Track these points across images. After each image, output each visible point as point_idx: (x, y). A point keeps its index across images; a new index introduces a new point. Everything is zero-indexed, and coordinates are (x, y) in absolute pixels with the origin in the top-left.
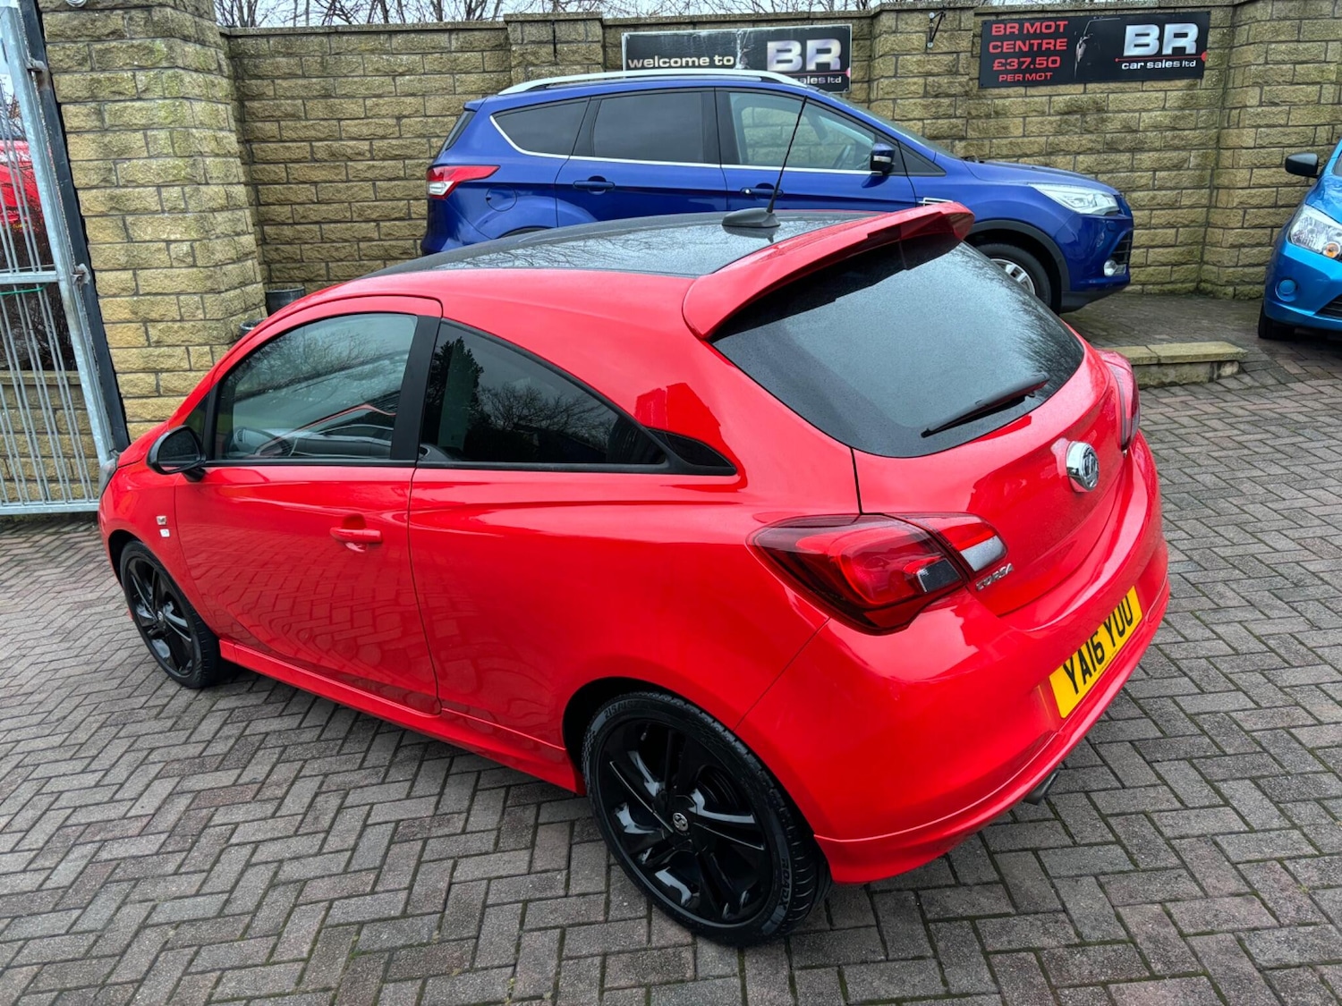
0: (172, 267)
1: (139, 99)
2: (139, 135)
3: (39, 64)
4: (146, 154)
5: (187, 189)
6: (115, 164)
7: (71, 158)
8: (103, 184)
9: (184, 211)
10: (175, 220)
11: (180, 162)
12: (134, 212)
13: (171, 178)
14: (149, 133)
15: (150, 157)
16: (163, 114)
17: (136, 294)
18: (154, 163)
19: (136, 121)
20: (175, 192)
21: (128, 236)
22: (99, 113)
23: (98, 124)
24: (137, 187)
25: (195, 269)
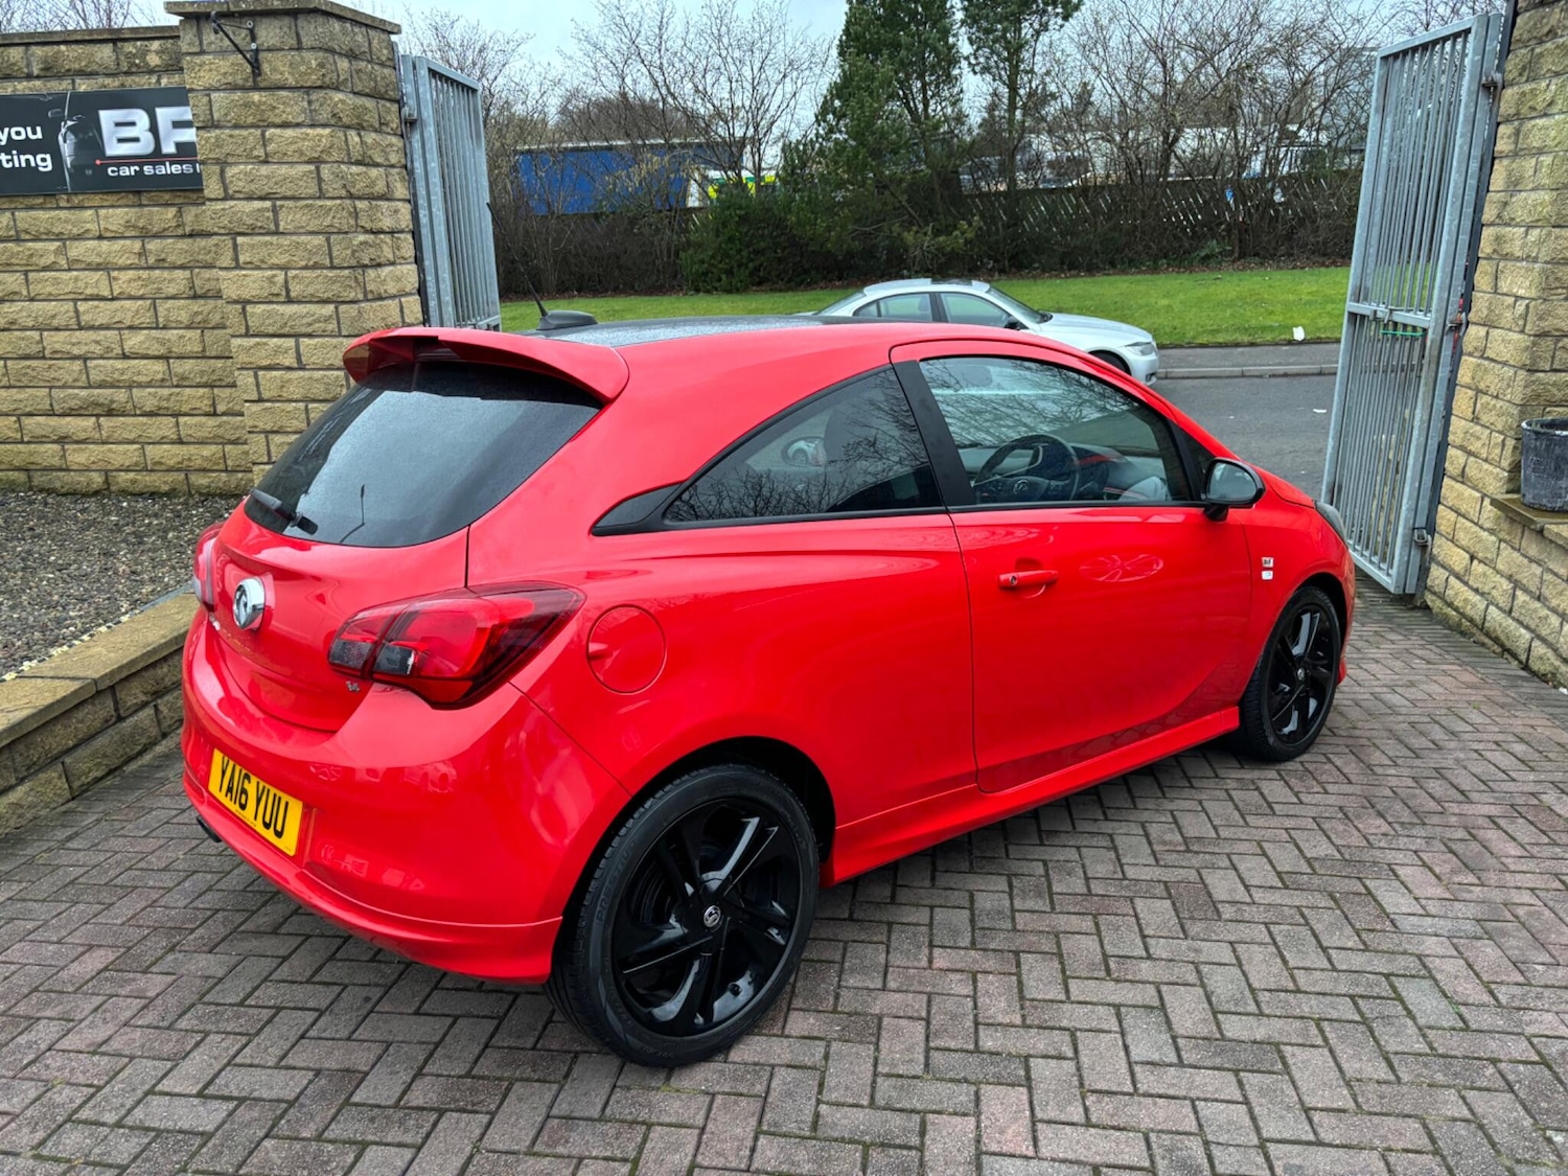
0: (1510, 330)
1: (1546, 115)
2: (1533, 161)
3: (1498, 77)
4: (1531, 186)
5: (1544, 232)
6: (1511, 196)
7: (1491, 189)
8: (1497, 221)
9: (1535, 260)
10: (1527, 270)
11: (1546, 196)
12: (1506, 257)
13: (1536, 217)
14: (1542, 158)
15: (1533, 190)
16: (1553, 133)
17: (1482, 357)
18: (1533, 195)
19: (1535, 144)
20: (1535, 233)
21: (1496, 285)
22: (1517, 132)
23: (1512, 147)
24: (1516, 226)
25: (1522, 336)
